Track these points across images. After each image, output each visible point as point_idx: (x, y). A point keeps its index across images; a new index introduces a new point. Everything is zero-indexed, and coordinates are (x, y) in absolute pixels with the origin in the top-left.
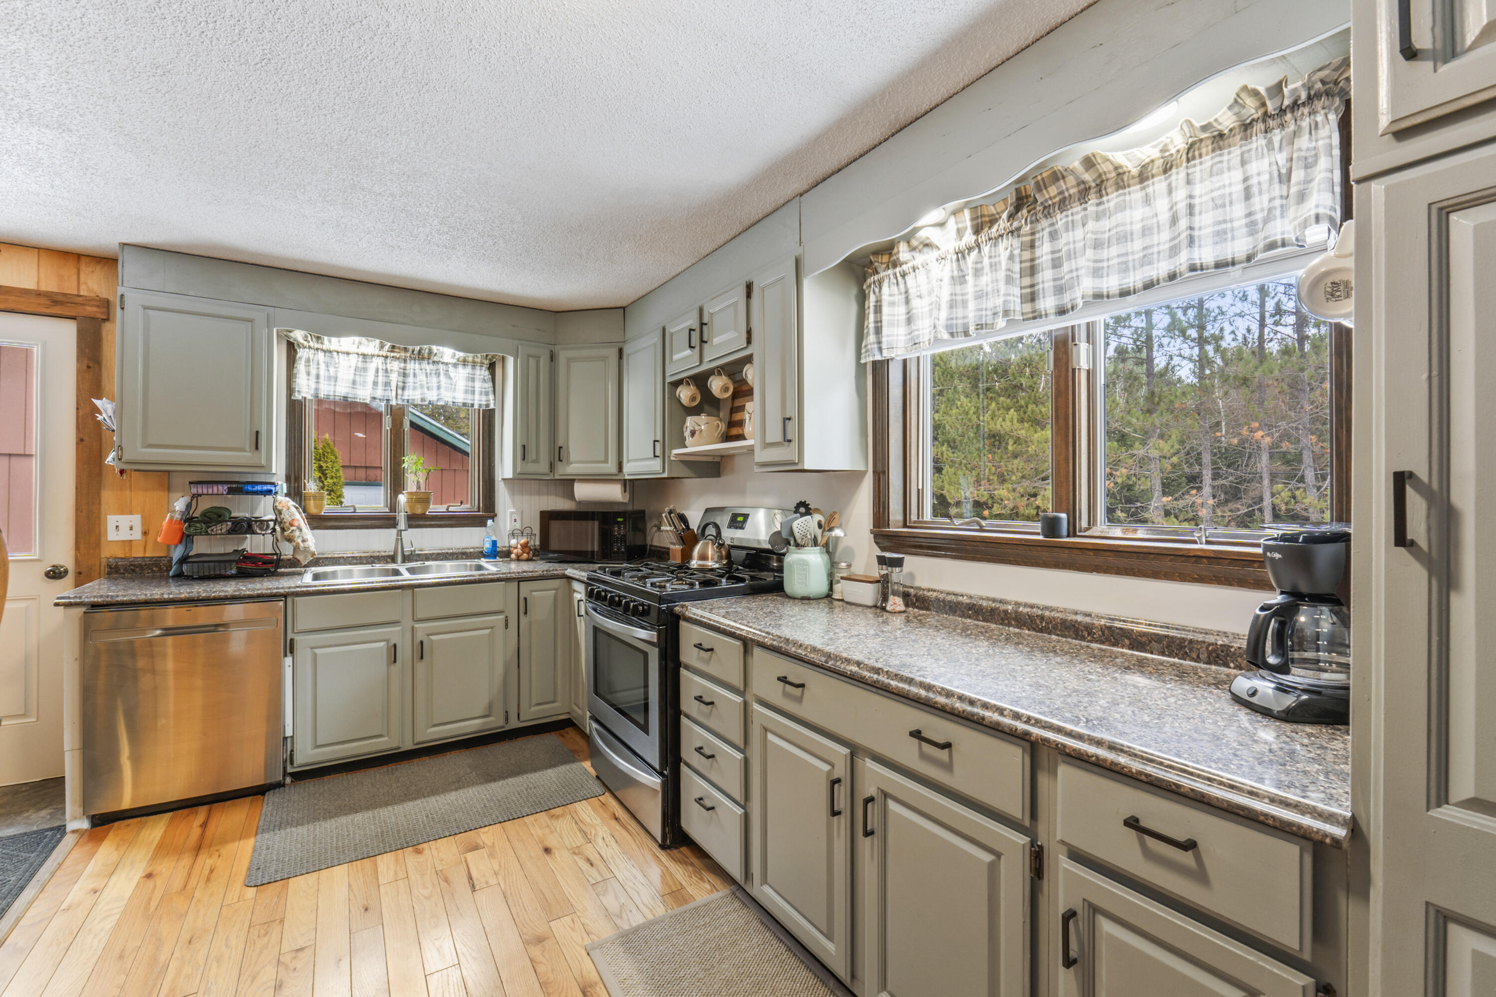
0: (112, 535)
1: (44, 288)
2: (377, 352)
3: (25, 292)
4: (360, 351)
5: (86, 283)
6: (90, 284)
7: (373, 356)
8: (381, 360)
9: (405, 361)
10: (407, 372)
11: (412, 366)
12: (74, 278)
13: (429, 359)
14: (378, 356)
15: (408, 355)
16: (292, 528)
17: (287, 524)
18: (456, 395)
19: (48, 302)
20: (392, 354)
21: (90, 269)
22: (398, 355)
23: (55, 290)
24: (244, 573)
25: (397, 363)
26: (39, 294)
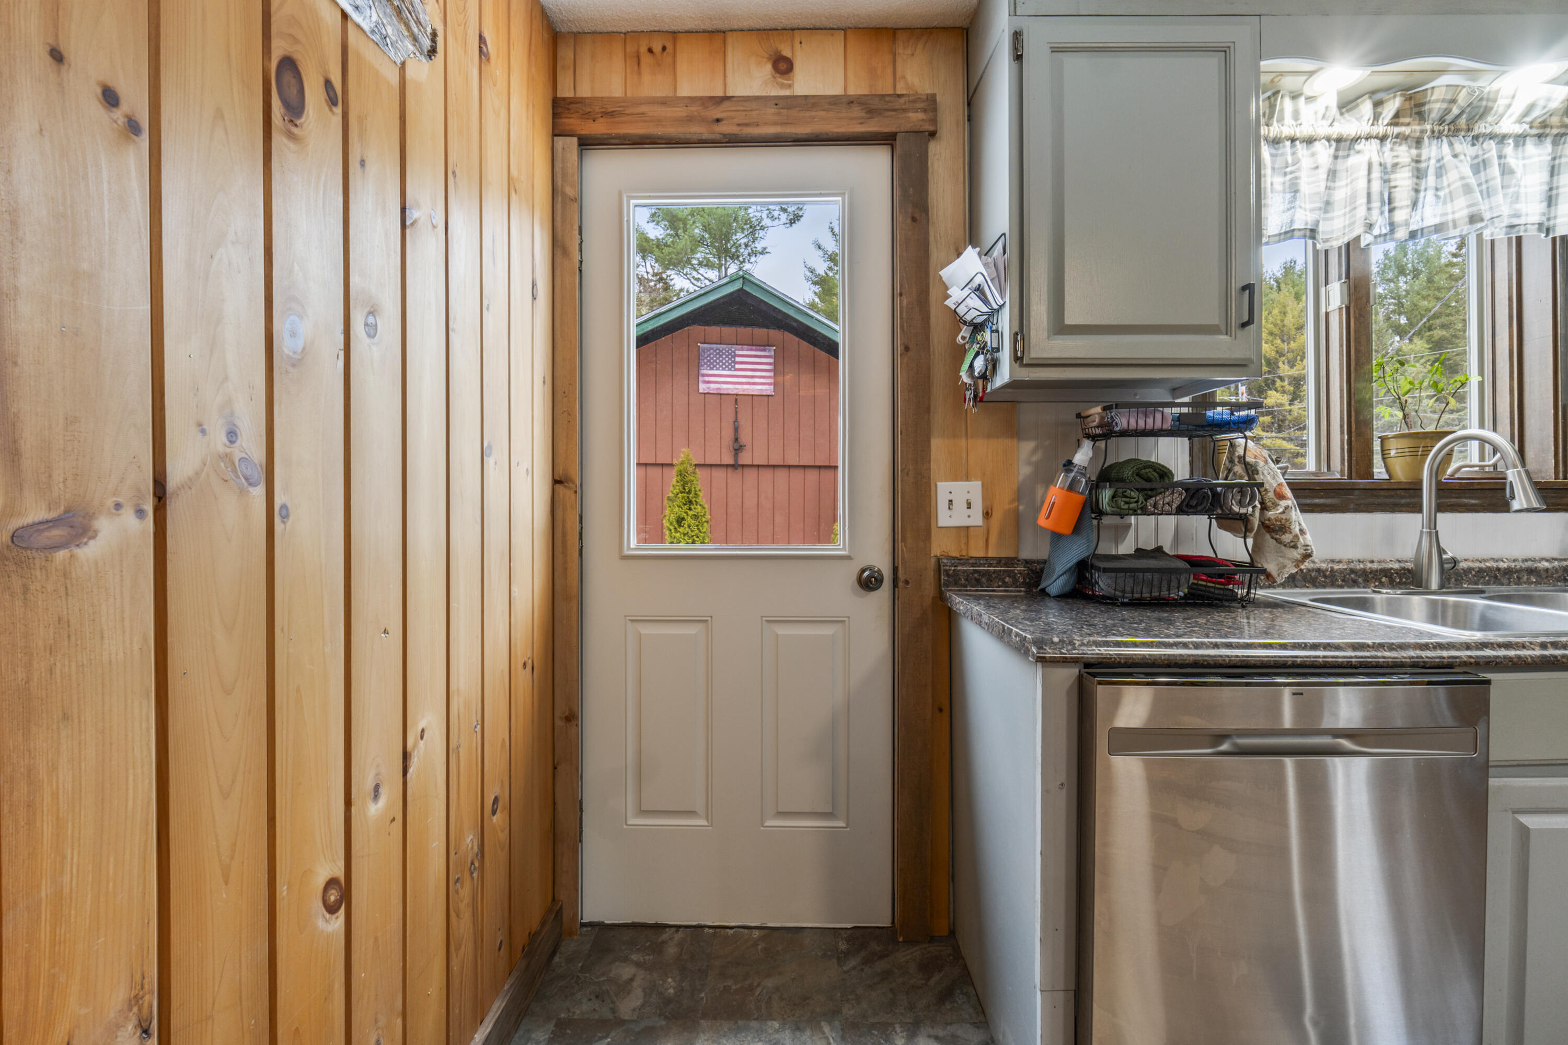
0: (945, 518)
1: (852, 91)
2: (1364, 127)
3: (834, 101)
4: (1335, 131)
5: (904, 77)
6: (909, 78)
7: (1356, 139)
8: (1375, 143)
9: (1419, 142)
10: (1423, 165)
11: (1432, 151)
12: (889, 71)
13: (1469, 130)
14: (1368, 138)
15: (1428, 127)
16: (1283, 503)
17: (1271, 495)
18: (1521, 207)
19: (863, 114)
20: (1397, 130)
21: (909, 52)
22: (1406, 130)
23: (866, 92)
24: (1201, 597)
25: (1404, 148)
26: (850, 102)
